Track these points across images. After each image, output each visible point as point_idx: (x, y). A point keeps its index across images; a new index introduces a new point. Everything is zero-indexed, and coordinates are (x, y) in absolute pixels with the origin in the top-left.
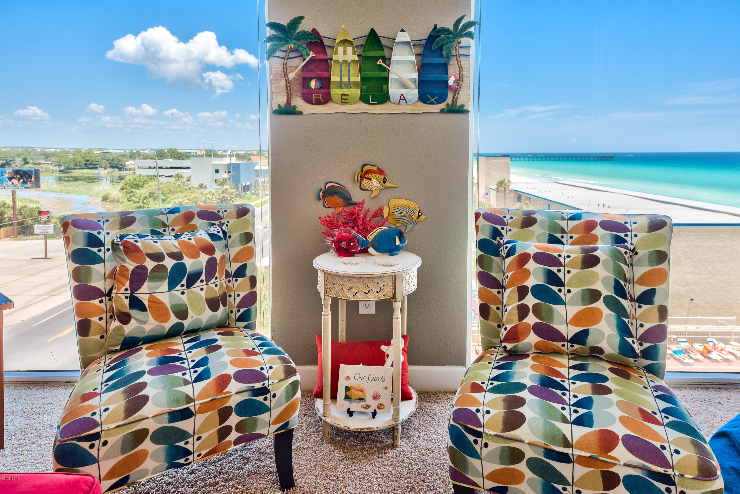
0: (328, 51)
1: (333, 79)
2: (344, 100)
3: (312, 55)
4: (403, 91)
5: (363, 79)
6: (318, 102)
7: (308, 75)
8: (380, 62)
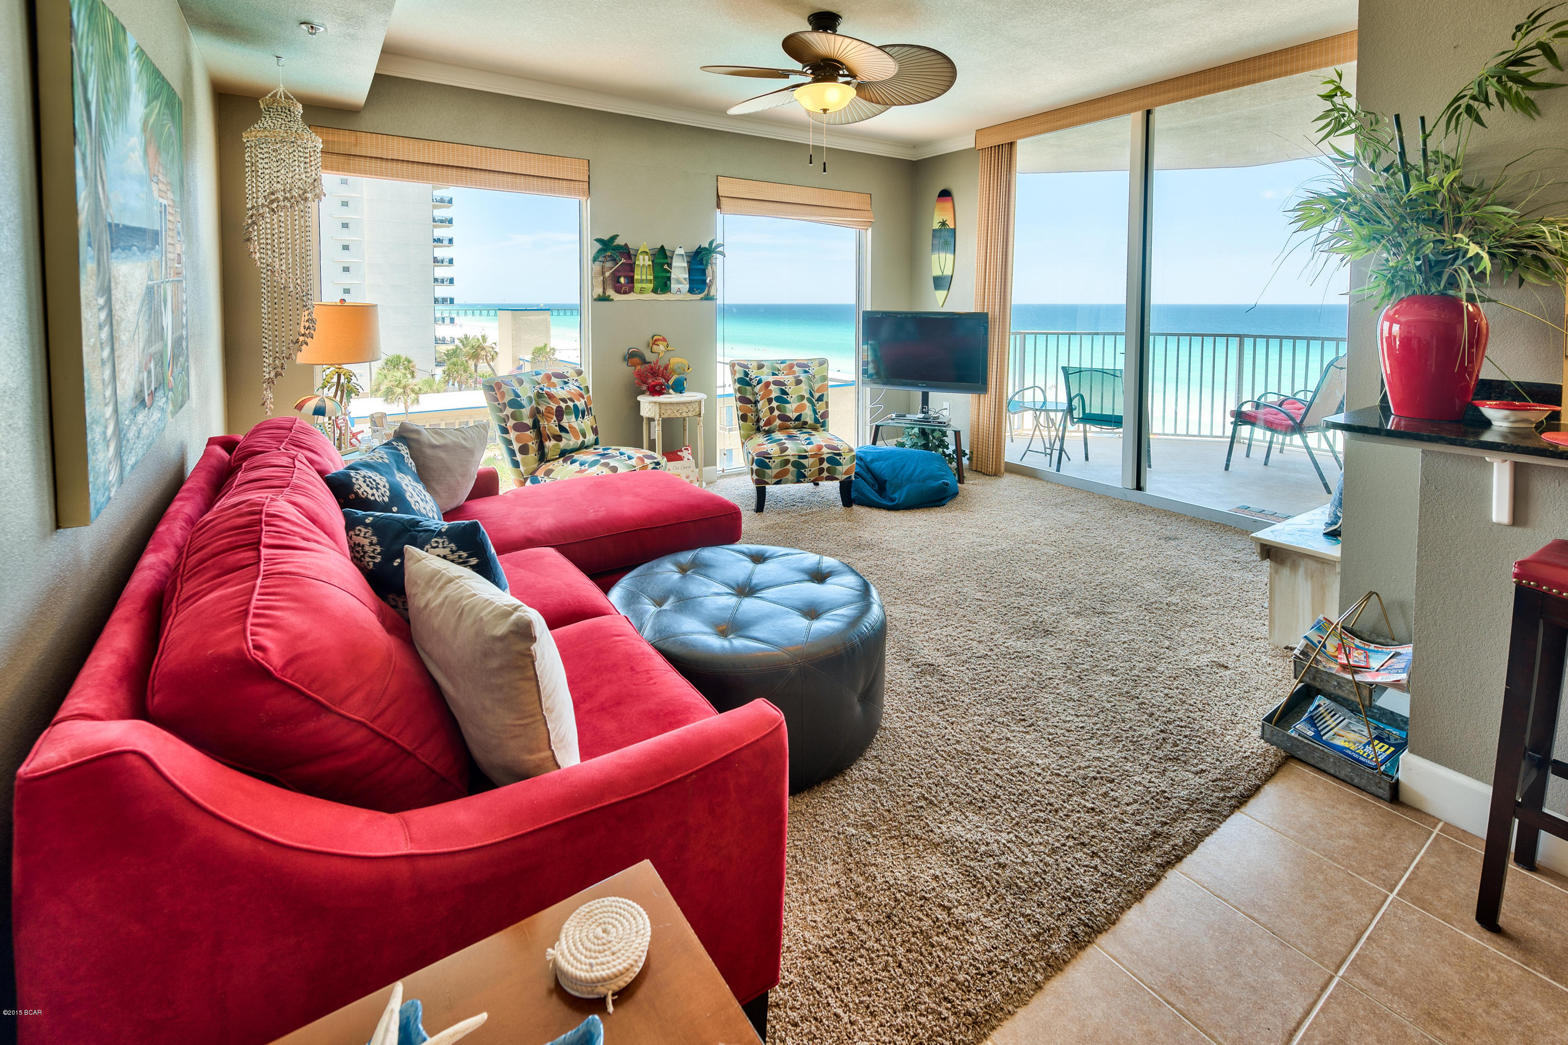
0: (633, 258)
1: (636, 277)
2: (642, 291)
3: (623, 261)
4: (680, 286)
5: (655, 278)
6: (625, 293)
7: (619, 274)
8: (666, 267)
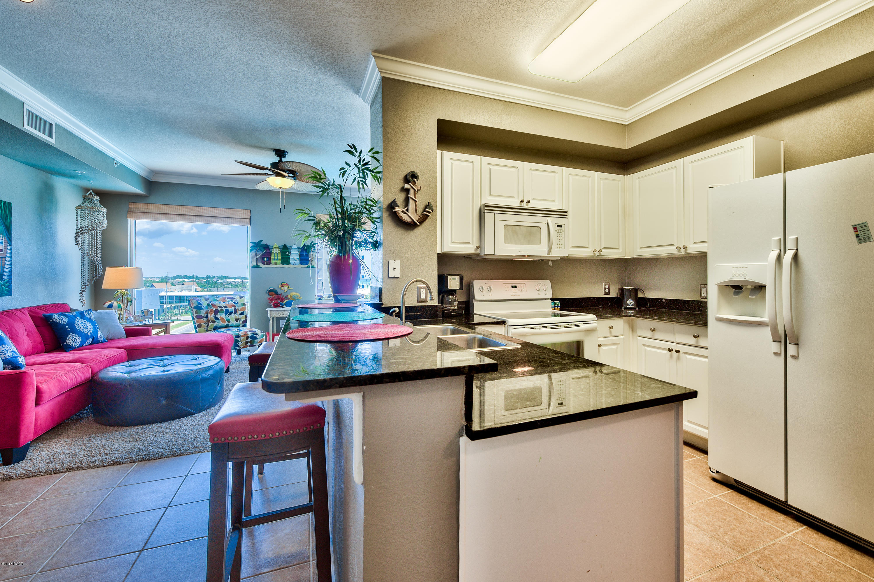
0: (271, 250)
1: (272, 258)
2: (275, 264)
3: (265, 251)
4: (295, 262)
5: (282, 258)
6: (267, 264)
7: (264, 257)
8: (287, 253)
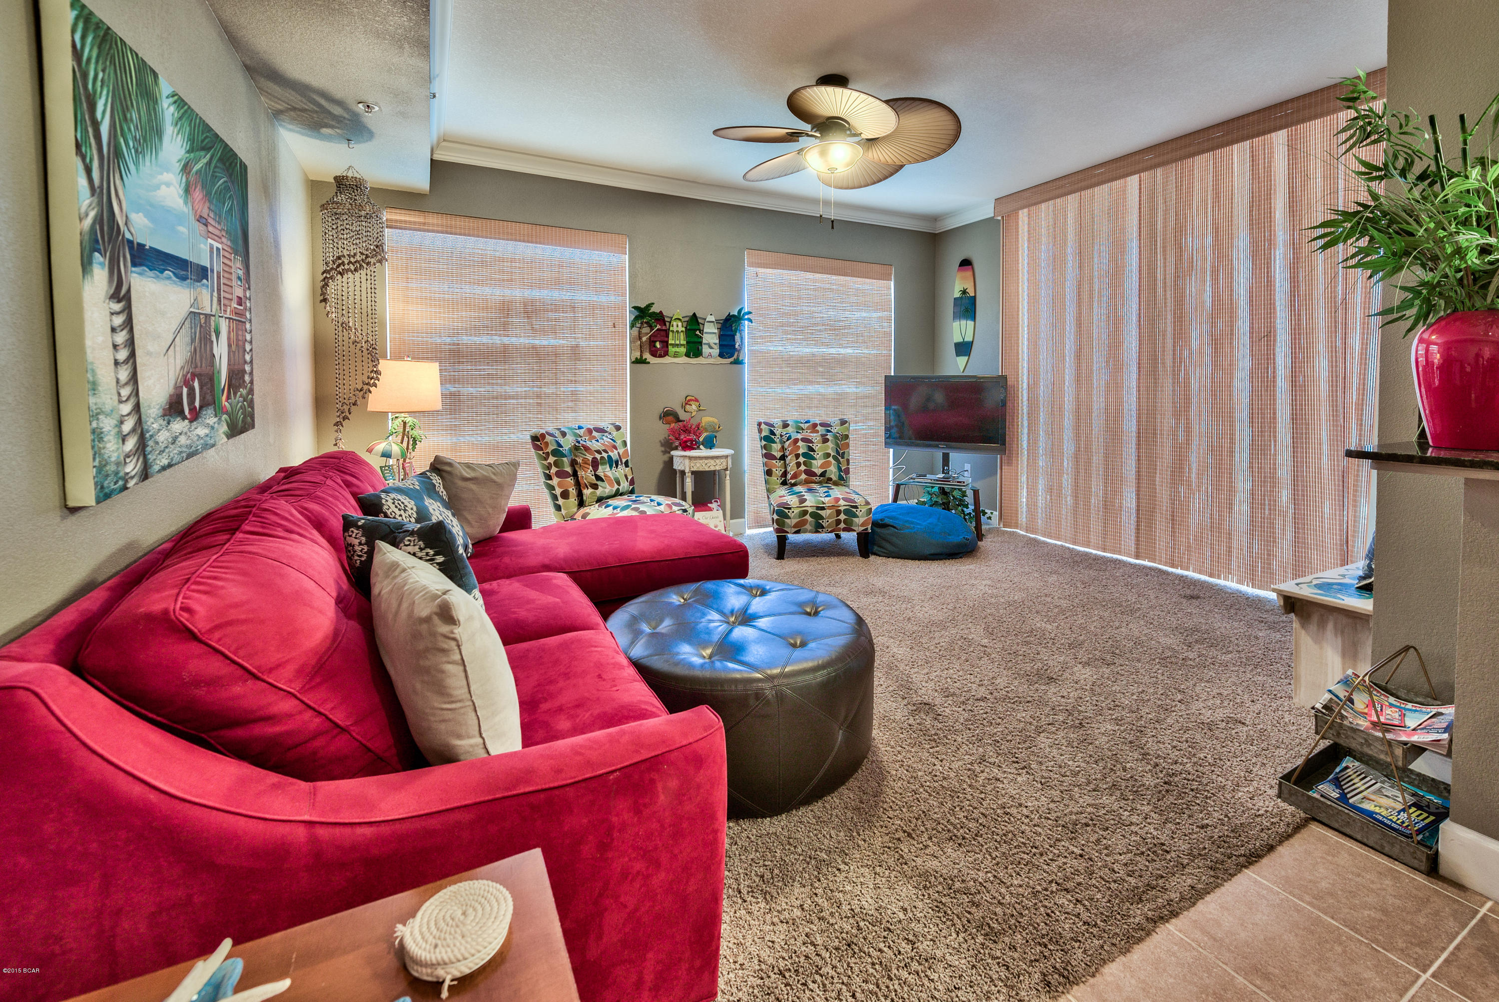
0: (667, 324)
1: (670, 342)
2: (676, 355)
3: (658, 327)
4: (711, 351)
5: (687, 342)
6: (660, 356)
7: (655, 339)
8: (698, 332)
